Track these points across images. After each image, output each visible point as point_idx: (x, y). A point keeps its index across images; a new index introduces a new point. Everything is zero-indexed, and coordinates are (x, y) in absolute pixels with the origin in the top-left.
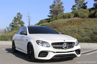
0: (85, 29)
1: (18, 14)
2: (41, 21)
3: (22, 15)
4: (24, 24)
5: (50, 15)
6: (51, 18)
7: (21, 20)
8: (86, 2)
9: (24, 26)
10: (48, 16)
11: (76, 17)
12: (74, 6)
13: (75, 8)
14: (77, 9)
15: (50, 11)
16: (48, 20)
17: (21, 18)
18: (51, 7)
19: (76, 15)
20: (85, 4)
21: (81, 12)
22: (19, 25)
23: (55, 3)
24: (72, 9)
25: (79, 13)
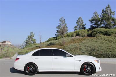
0: (85, 46)
1: (31, 33)
2: (49, 39)
3: (34, 34)
4: (35, 41)
5: (57, 34)
6: (58, 37)
7: (33, 38)
8: (85, 24)
9: (35, 43)
10: (55, 35)
11: (78, 36)
12: (75, 27)
13: (76, 28)
14: (78, 29)
15: (57, 30)
16: (55, 38)
17: (33, 36)
18: (57, 28)
19: (78, 35)
20: (84, 25)
21: (81, 32)
22: (32, 42)
23: (60, 24)
24: (74, 29)
25: (80, 33)
